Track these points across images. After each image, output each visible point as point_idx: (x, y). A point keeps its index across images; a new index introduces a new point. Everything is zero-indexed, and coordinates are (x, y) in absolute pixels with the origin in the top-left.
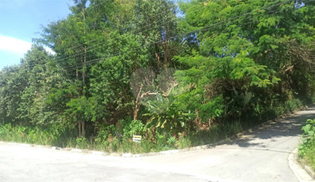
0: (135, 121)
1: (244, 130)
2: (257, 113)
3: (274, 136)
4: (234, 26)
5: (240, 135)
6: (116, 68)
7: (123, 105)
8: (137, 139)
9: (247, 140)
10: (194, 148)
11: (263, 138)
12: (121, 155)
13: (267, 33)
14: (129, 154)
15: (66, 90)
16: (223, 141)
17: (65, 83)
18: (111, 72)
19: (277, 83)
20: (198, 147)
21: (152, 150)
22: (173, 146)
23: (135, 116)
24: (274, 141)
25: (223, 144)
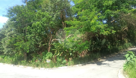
0: (49, 52)
1: (102, 57)
2: (109, 49)
3: (115, 60)
4: (93, 6)
5: (99, 60)
6: (38, 28)
7: (42, 45)
8: (48, 61)
9: (102, 61)
10: (75, 66)
11: (110, 61)
12: (39, 69)
13: (109, 9)
14: (43, 69)
15: (16, 38)
16: (90, 62)
17: (15, 35)
18: (36, 29)
19: (114, 33)
20: (77, 65)
21: (54, 66)
22: (65, 64)
23: (49, 50)
24: (115, 62)
25: (90, 63)
